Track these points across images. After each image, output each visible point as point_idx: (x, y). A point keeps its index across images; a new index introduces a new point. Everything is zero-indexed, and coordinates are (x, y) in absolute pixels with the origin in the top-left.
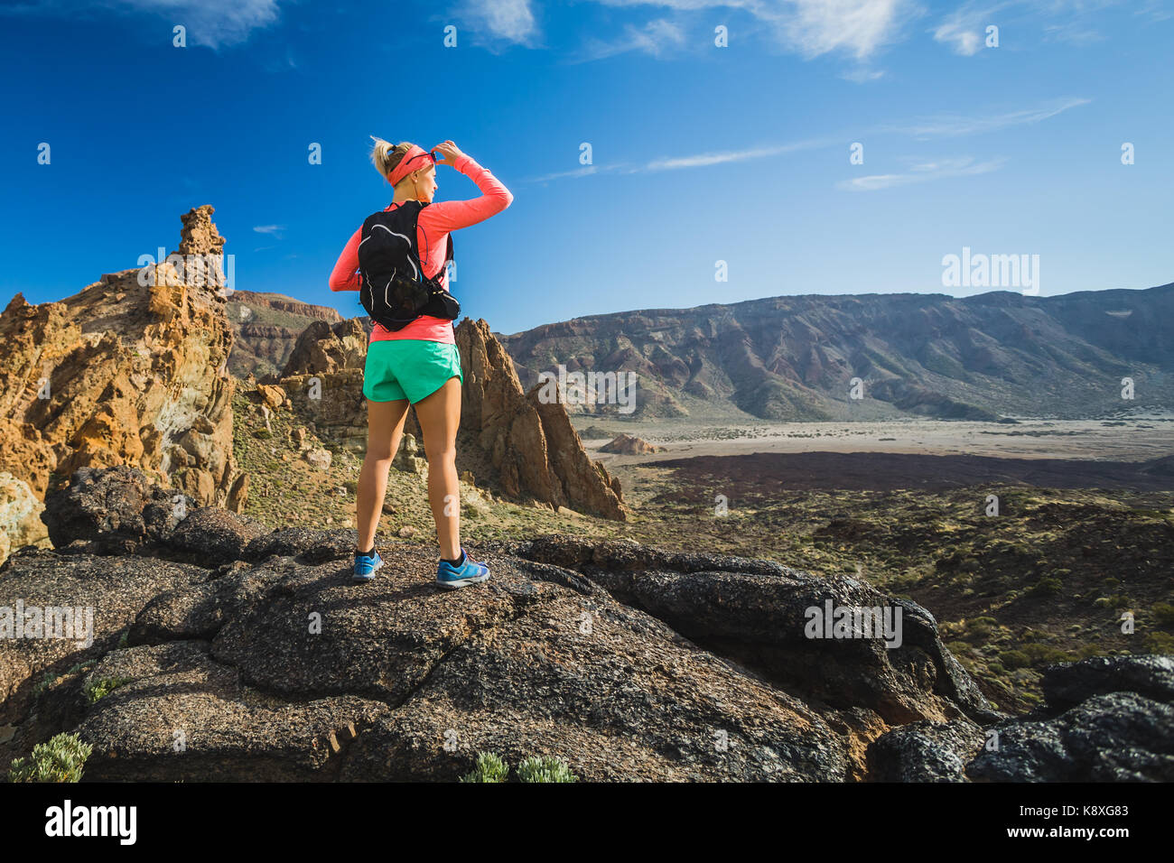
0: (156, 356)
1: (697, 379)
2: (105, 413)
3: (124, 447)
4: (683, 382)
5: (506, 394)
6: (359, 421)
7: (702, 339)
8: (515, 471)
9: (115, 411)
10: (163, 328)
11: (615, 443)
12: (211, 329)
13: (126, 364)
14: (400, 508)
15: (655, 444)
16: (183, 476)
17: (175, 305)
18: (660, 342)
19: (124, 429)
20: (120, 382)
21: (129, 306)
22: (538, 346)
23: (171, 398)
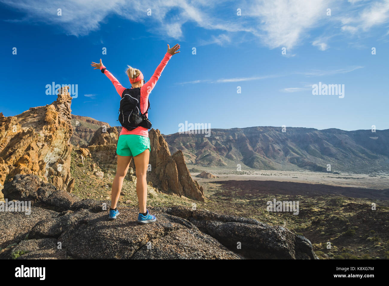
0: (46, 136)
1: (230, 153)
2: (27, 155)
3: (33, 167)
4: (225, 154)
5: (165, 155)
6: (114, 162)
7: (232, 140)
8: (167, 182)
9: (31, 155)
10: (49, 127)
11: (202, 174)
12: (65, 128)
13: (36, 138)
14: (126, 193)
15: (215, 175)
16: (52, 178)
17: (54, 119)
18: (218, 140)
19: (33, 161)
20: (33, 145)
21: (38, 119)
22: (176, 139)
23: (50, 151)
